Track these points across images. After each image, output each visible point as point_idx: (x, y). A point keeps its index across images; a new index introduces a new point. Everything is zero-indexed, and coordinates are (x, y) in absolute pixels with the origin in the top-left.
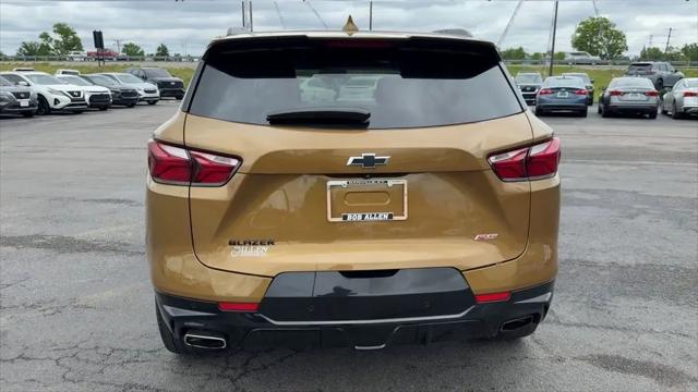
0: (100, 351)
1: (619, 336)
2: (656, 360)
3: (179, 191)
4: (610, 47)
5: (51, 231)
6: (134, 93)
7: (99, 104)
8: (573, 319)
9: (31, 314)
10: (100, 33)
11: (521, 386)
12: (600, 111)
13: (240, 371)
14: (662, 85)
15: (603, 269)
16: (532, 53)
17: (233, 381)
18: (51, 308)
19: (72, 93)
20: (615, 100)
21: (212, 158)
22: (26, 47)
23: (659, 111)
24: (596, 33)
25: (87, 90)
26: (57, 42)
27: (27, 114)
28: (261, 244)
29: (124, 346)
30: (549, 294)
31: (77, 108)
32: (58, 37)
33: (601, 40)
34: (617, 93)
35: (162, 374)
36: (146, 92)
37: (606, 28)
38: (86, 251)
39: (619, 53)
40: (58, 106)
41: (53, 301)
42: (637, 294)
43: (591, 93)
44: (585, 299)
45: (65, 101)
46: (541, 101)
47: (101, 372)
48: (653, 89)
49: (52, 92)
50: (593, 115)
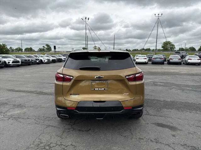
0: (44, 117)
1: (163, 118)
2: (171, 125)
3: (61, 83)
4: (171, 48)
5: (39, 90)
6: (61, 59)
7: (54, 61)
8: (153, 114)
9: (31, 108)
10: (55, 46)
11: (137, 130)
12: (167, 63)
13: (73, 123)
14: (183, 57)
15: (162, 102)
16: (152, 49)
17: (71, 126)
18: (36, 107)
19: (48, 59)
20: (171, 61)
21: (68, 77)
22: (40, 49)
23: (182, 63)
24: (167, 45)
25: (51, 58)
26: (46, 48)
27: (38, 64)
28: (77, 94)
29: (49, 117)
30: (142, 108)
31: (49, 62)
32: (46, 47)
33: (169, 46)
34: (171, 59)
35: (56, 123)
36: (64, 59)
37: (170, 43)
38: (45, 95)
39: (173, 49)
40: (44, 62)
41: (36, 106)
42: (169, 108)
43: (166, 59)
44: (156, 109)
45: (46, 61)
46: (153, 61)
47: (44, 122)
48: (180, 58)
49: (44, 59)
50: (166, 64)
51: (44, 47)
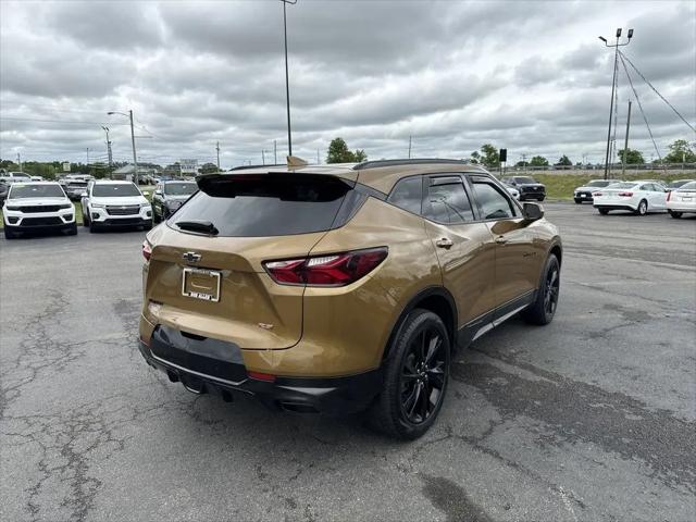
10: (505, 151)
26: (483, 158)
51: (475, 154)
